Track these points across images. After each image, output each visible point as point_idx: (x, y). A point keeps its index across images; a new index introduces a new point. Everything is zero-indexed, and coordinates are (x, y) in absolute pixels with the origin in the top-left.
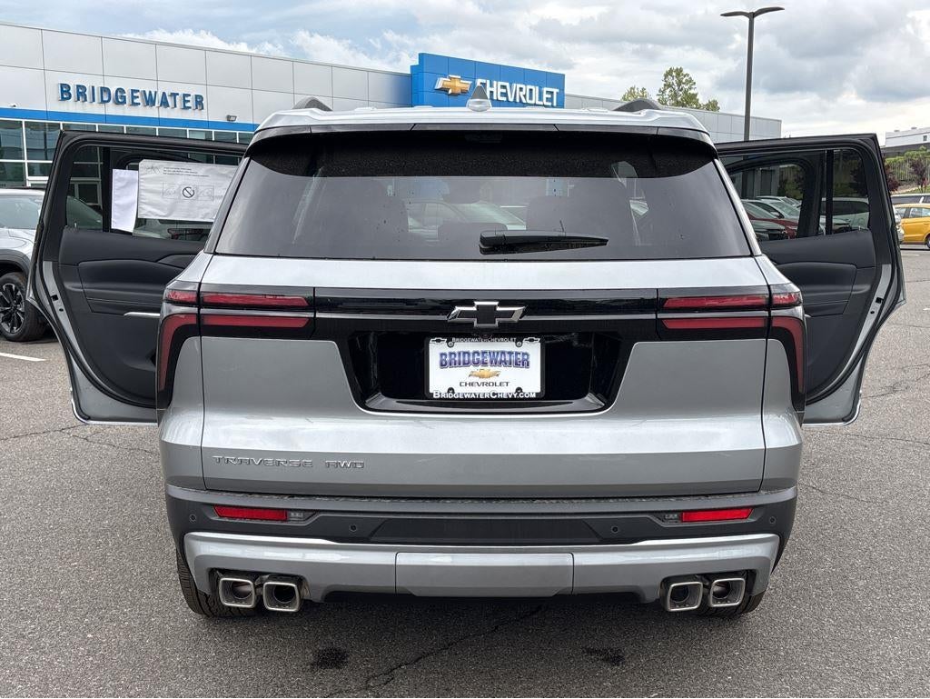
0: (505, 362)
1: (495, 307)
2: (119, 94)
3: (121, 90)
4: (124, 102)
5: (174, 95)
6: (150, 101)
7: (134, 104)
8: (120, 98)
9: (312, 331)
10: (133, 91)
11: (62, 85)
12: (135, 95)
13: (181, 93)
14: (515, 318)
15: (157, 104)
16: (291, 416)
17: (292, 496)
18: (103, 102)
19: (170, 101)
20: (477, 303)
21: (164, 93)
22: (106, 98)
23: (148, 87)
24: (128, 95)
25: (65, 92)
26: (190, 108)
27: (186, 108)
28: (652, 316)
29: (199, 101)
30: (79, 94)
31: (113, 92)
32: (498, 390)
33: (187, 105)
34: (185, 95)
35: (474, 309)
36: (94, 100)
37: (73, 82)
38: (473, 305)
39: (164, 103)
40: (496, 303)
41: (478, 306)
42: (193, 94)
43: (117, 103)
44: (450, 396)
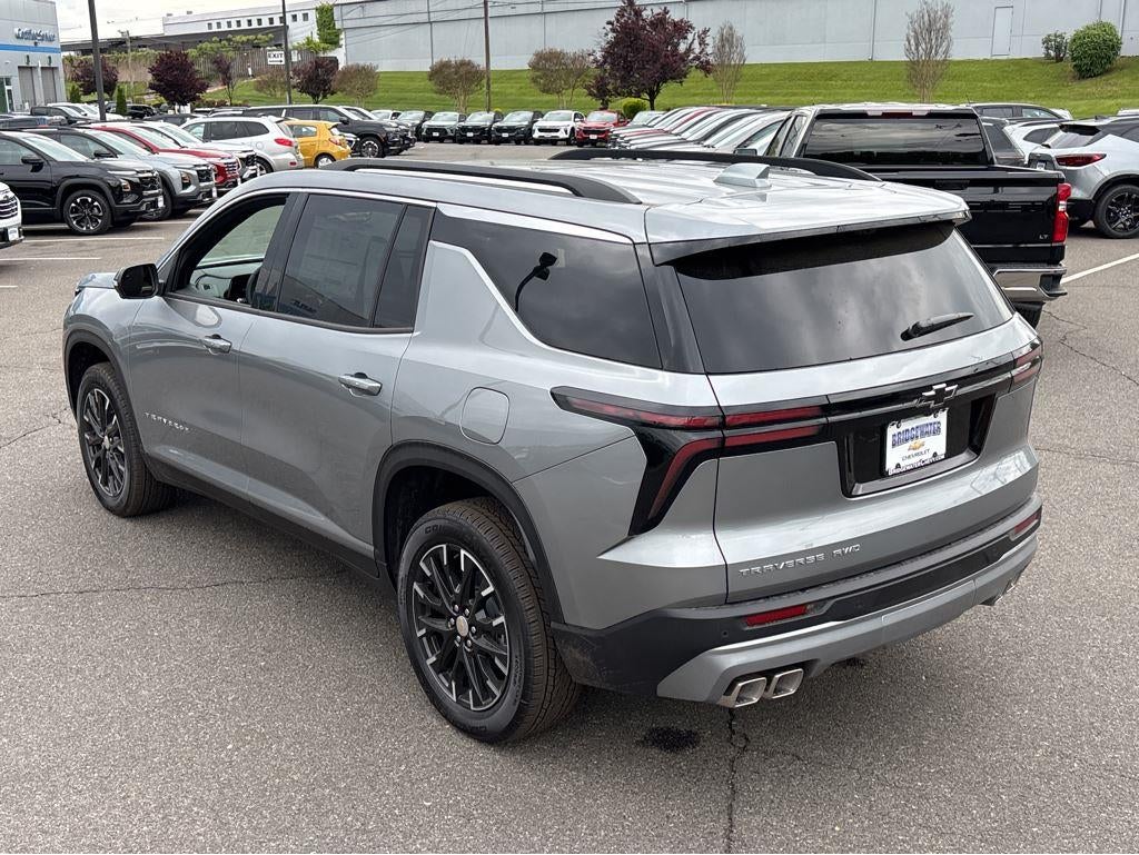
0: (927, 433)
1: (944, 389)
9: (824, 434)
14: (953, 395)
16: (798, 518)
17: (803, 590)
20: (935, 387)
32: (924, 457)
35: (932, 393)
38: (932, 389)
40: (944, 385)
41: (936, 391)
44: (898, 471)
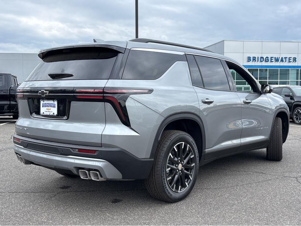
0: (51, 106)
2: (267, 59)
3: (268, 57)
4: (268, 61)
5: (286, 58)
6: (277, 60)
7: (271, 61)
8: (267, 60)
9: (23, 97)
10: (271, 57)
11: (248, 57)
12: (272, 58)
13: (288, 57)
14: (47, 94)
15: (279, 61)
18: (261, 61)
19: (284, 60)
21: (282, 58)
22: (262, 60)
23: (276, 56)
24: (269, 59)
25: (249, 59)
26: (291, 62)
27: (289, 62)
28: (73, 94)
29: (295, 60)
30: (253, 59)
31: (265, 58)
32: (51, 113)
33: (290, 61)
34: (289, 58)
36: (258, 61)
37: (252, 56)
39: (282, 61)
40: (44, 90)
41: (41, 91)
42: (292, 57)
43: (266, 61)
44: (43, 114)
